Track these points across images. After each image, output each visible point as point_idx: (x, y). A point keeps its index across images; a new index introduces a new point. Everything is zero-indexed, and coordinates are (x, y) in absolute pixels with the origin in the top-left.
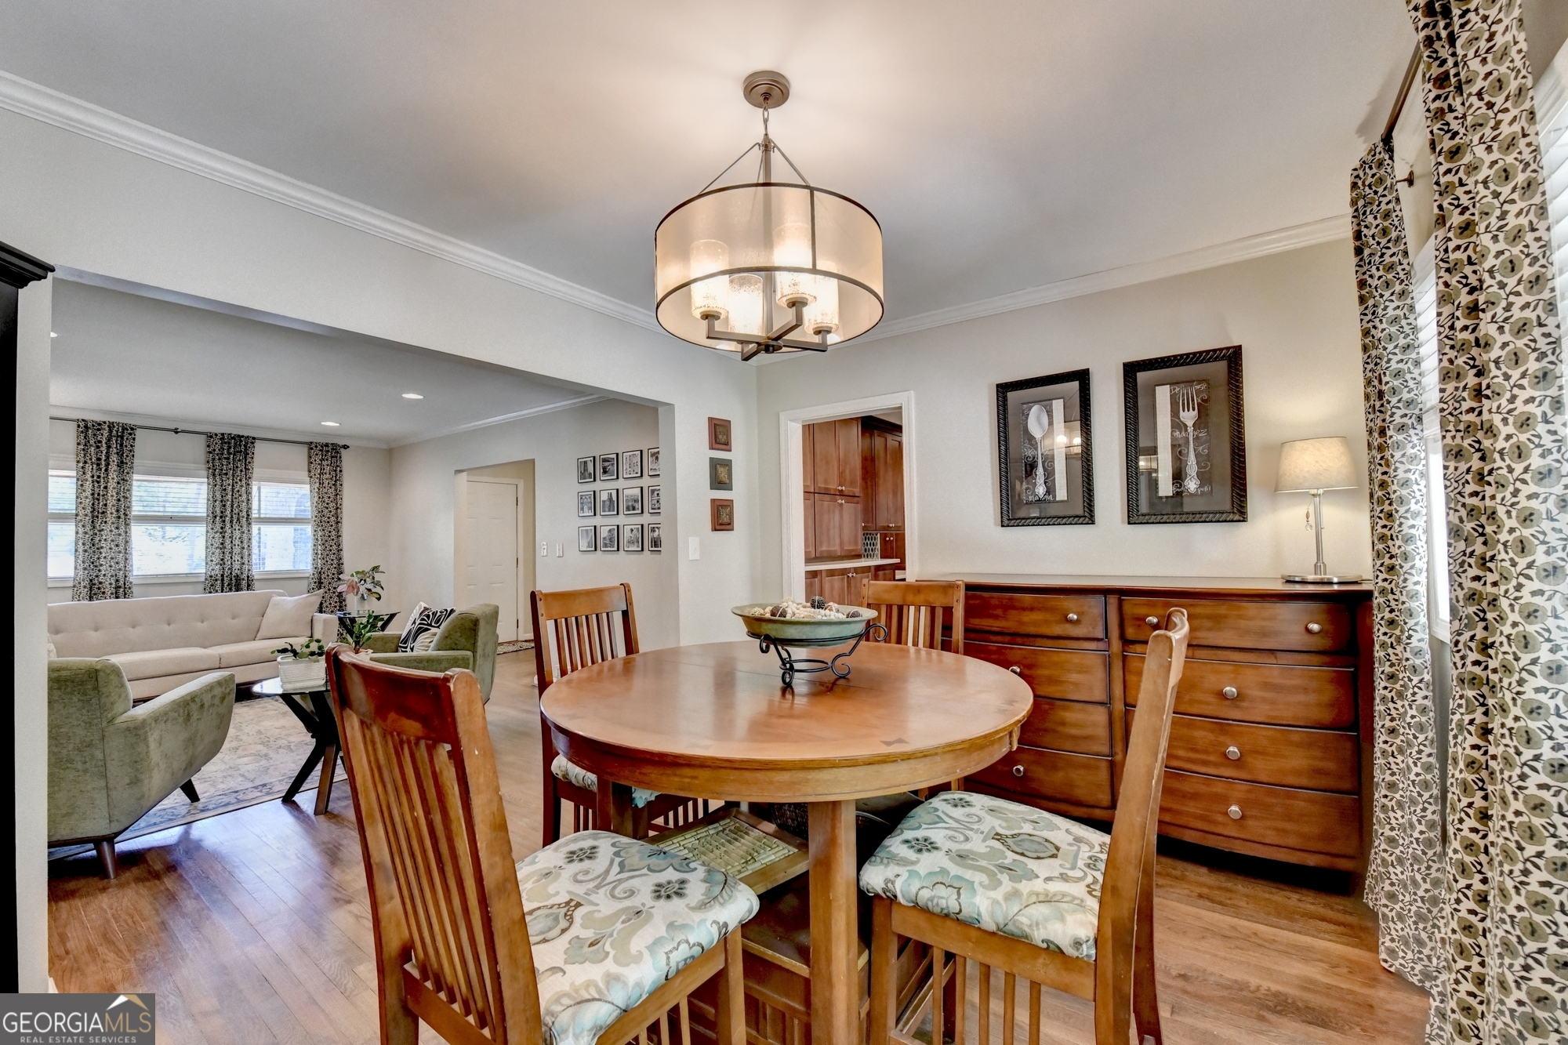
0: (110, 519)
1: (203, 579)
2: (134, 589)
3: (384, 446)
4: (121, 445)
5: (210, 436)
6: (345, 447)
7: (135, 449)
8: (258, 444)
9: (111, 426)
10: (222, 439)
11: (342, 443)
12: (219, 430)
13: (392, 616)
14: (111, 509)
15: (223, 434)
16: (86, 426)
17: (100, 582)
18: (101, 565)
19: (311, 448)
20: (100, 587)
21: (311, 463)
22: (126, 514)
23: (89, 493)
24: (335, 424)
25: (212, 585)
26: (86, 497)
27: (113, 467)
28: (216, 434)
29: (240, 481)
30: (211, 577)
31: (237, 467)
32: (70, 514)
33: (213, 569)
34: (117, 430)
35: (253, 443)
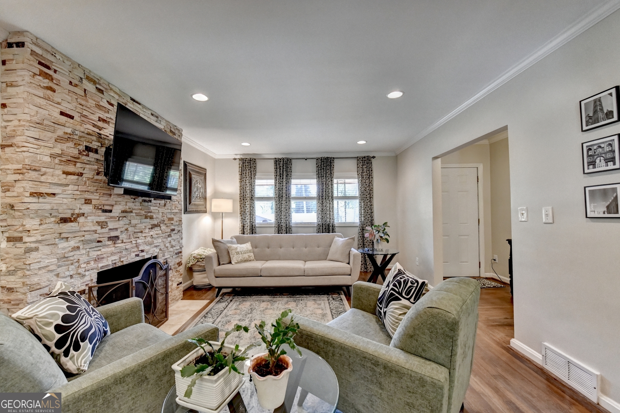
0: (284, 199)
1: (316, 225)
2: (293, 229)
3: (394, 155)
4: (287, 167)
5: (317, 159)
6: (374, 157)
7: (291, 168)
8: (335, 161)
9: (283, 159)
10: (321, 160)
11: (372, 156)
12: (320, 156)
13: (393, 255)
14: (284, 195)
15: (321, 158)
16: (276, 161)
17: (282, 226)
18: (282, 218)
19: (358, 160)
20: (281, 228)
21: (358, 167)
22: (289, 197)
23: (277, 188)
24: (364, 142)
25: (319, 228)
26: (277, 190)
27: (285, 177)
28: (319, 158)
29: (329, 179)
30: (319, 224)
31: (327, 173)
32: (273, 197)
33: (319, 221)
34: (285, 161)
35: (333, 160)
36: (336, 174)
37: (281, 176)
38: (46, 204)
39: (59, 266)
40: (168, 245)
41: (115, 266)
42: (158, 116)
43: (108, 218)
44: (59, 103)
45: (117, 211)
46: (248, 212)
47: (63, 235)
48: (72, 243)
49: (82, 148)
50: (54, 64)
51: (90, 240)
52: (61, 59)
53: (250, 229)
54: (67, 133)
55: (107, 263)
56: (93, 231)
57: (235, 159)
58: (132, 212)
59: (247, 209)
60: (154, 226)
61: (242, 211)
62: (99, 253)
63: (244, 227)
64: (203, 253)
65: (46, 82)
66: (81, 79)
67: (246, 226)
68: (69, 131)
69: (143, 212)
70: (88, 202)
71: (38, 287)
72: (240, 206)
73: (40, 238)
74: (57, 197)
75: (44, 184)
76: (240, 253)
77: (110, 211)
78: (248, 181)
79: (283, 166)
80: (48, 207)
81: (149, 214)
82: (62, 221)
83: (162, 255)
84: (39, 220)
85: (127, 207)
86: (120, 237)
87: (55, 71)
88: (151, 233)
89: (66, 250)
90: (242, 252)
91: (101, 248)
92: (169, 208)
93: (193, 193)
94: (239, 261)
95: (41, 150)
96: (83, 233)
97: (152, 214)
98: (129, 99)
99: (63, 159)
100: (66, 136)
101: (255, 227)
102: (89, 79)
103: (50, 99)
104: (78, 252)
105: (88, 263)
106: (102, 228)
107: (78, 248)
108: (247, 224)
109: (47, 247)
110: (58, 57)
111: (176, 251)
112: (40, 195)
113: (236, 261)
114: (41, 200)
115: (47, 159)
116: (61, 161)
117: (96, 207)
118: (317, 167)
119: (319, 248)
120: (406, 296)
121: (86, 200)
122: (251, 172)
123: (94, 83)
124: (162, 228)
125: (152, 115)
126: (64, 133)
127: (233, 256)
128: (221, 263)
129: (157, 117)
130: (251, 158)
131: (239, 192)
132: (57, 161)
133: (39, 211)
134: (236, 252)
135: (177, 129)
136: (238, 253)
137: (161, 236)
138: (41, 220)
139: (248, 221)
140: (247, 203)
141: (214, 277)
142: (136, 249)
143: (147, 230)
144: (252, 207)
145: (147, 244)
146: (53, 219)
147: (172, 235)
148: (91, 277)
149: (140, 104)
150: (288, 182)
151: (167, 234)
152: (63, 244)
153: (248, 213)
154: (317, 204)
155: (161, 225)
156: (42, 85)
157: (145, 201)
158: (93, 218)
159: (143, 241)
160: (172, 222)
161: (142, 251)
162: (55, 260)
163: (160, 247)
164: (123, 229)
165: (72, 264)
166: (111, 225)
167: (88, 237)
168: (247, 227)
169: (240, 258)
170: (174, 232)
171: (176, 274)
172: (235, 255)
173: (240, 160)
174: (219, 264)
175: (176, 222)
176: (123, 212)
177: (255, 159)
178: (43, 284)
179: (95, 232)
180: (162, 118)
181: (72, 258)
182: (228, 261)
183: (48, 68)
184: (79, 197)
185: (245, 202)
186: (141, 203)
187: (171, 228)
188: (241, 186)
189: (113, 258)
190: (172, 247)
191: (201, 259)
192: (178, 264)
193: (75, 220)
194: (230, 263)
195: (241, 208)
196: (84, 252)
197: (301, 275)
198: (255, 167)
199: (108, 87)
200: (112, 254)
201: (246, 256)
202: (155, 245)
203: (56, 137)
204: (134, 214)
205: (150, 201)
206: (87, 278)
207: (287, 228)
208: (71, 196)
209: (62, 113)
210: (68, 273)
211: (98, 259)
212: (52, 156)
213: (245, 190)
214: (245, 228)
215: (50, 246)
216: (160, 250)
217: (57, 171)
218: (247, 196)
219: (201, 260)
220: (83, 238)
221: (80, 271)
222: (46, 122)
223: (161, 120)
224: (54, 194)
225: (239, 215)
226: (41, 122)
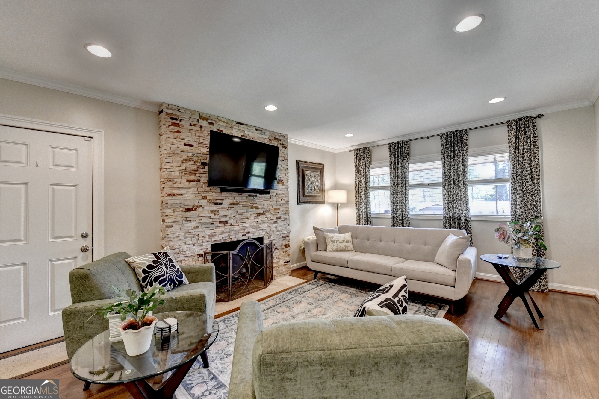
0: (400, 187)
2: (410, 221)
3: (586, 103)
4: (403, 151)
5: (441, 136)
6: (540, 116)
8: (469, 133)
9: (398, 143)
10: (447, 135)
12: (445, 131)
14: (400, 183)
15: (447, 133)
16: (390, 146)
17: (397, 217)
18: (398, 209)
19: (508, 126)
20: (397, 220)
21: (509, 136)
22: (405, 184)
23: (392, 176)
24: (501, 99)
25: (446, 222)
26: (392, 178)
27: (400, 163)
28: (444, 134)
29: (459, 158)
30: (445, 217)
31: (456, 150)
32: (388, 186)
33: (446, 213)
34: (401, 145)
35: (465, 133)
36: (470, 151)
37: (396, 162)
38: (177, 200)
39: (185, 238)
40: (274, 229)
41: (225, 241)
42: (262, 129)
43: (220, 208)
44: (183, 139)
45: (226, 203)
46: (363, 202)
47: (188, 219)
48: (194, 224)
49: (199, 164)
50: (179, 116)
51: (206, 223)
52: (184, 112)
53: (365, 220)
54: (189, 156)
55: (218, 239)
56: (208, 217)
57: (351, 151)
58: (239, 204)
59: (363, 199)
60: (259, 215)
61: (357, 201)
62: (213, 231)
63: (359, 217)
65: (175, 128)
66: (198, 120)
67: (361, 217)
68: (190, 154)
69: (249, 204)
70: (204, 198)
71: (173, 248)
72: (356, 196)
73: (173, 220)
74: (184, 196)
75: (175, 189)
77: (221, 204)
78: (362, 171)
79: (398, 150)
80: (178, 202)
81: (255, 205)
82: (187, 210)
83: (267, 237)
84: (173, 210)
85: (235, 200)
86: (229, 221)
87: (181, 120)
88: (257, 220)
89: (190, 228)
90: (338, 242)
91: (214, 228)
92: (275, 200)
93: (306, 186)
94: (334, 250)
95: (174, 169)
96: (201, 218)
97: (257, 205)
98: (235, 123)
99: (187, 172)
100: (189, 158)
101: (370, 218)
102: (202, 118)
103: (177, 137)
104: (197, 230)
105: (205, 237)
106: (215, 215)
107: (198, 227)
108: (363, 214)
109: (179, 225)
110: (182, 111)
111: (283, 235)
112: (173, 195)
113: (331, 250)
114: (174, 198)
115: (177, 174)
116: (186, 174)
117: (210, 201)
118: (442, 145)
119: (426, 247)
121: (202, 197)
122: (365, 162)
123: (207, 119)
124: (267, 216)
125: (256, 130)
126: (187, 156)
127: (329, 245)
128: (319, 249)
129: (261, 131)
130: (364, 148)
131: (354, 183)
132: (183, 174)
133: (173, 205)
134: (331, 241)
135: (281, 136)
136: (333, 242)
137: (267, 222)
138: (174, 210)
139: (363, 211)
140: (362, 194)
141: (311, 261)
142: (243, 231)
143: (253, 217)
144: (367, 196)
145: (253, 228)
146: (181, 209)
147: (278, 222)
148: (208, 247)
149: (244, 124)
150: (404, 168)
151: (273, 221)
152: (188, 224)
153: (363, 204)
154: (443, 191)
155: (266, 214)
156: (173, 131)
157: (250, 196)
158: (207, 208)
159: (249, 225)
160: (278, 211)
161: (249, 233)
162: (183, 234)
163: (266, 231)
164: (232, 216)
165: (194, 237)
166: (221, 213)
167: (204, 220)
168: (363, 217)
169: (335, 247)
170: (280, 220)
171: (283, 253)
172: (330, 244)
173: (355, 151)
174: (317, 250)
175: (283, 211)
176: (231, 204)
177: (369, 148)
178: (176, 247)
179: (210, 217)
180: (265, 130)
181: (193, 233)
182: (324, 249)
183: (176, 119)
184: (198, 195)
185: (360, 193)
186: (247, 197)
187: (277, 216)
188: (356, 177)
189: (223, 235)
190: (278, 231)
192: (285, 245)
193: (195, 210)
194: (326, 250)
195: (356, 199)
196: (202, 230)
198: (369, 155)
199: (217, 120)
200: (223, 233)
201: (342, 245)
202: (261, 229)
203: (183, 160)
204: (241, 206)
205: (256, 196)
206: (204, 247)
207: (404, 220)
208: (193, 195)
209: (185, 145)
210: (191, 242)
211: (212, 235)
212: (180, 171)
213: (360, 180)
214: (361, 218)
215: (180, 225)
216: (266, 233)
217: (183, 180)
218: (362, 186)
220: (201, 221)
221: (199, 242)
222: (176, 152)
223: (265, 132)
224: (182, 194)
225: (355, 205)
226: (173, 153)
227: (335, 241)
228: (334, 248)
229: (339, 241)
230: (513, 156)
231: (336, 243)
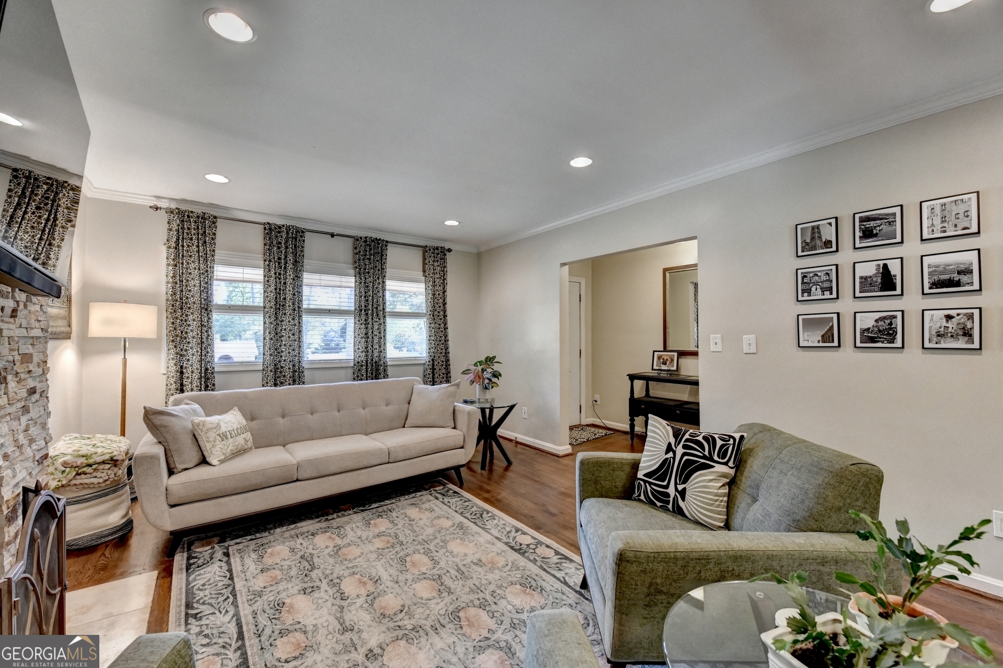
0: (288, 311)
1: (352, 364)
2: (306, 373)
3: (475, 251)
4: (295, 246)
5: (357, 239)
6: (449, 250)
7: (305, 249)
8: (390, 247)
9: (288, 228)
10: (366, 242)
11: (447, 248)
12: (363, 234)
13: (512, 407)
14: (289, 303)
15: (366, 238)
16: (270, 229)
17: (282, 367)
18: (283, 352)
19: (426, 251)
20: (281, 372)
21: (426, 264)
22: (299, 308)
23: (273, 288)
24: (456, 223)
25: (359, 370)
26: (271, 292)
27: (290, 266)
28: (361, 238)
29: (378, 278)
30: (358, 363)
31: (376, 267)
32: (259, 307)
33: (360, 356)
34: (292, 233)
35: (386, 246)
36: (389, 271)
37: (281, 262)
40: (22, 438)
46: (194, 337)
53: (200, 378)
57: (156, 208)
59: (192, 331)
61: (177, 336)
63: (182, 373)
64: (93, 450)
67: (188, 372)
72: (173, 324)
76: (229, 436)
78: (194, 265)
79: (287, 242)
90: (233, 433)
94: (227, 455)
101: (212, 373)
108: (192, 366)
111: (38, 456)
113: (223, 457)
118: (358, 254)
119: (389, 407)
120: (721, 460)
127: (214, 446)
128: (179, 467)
130: (204, 214)
131: (168, 290)
134: (219, 435)
136: (223, 437)
139: (195, 359)
140: (191, 317)
141: (166, 508)
144: (205, 327)
147: (30, 406)
150: (298, 277)
151: (20, 405)
153: (194, 343)
154: (356, 323)
169: (231, 447)
170: (34, 398)
172: (218, 442)
173: (171, 212)
174: (171, 472)
175: (38, 365)
177: (215, 217)
182: (196, 461)
185: (187, 315)
187: (28, 387)
188: (175, 276)
190: (31, 442)
191: (90, 465)
194: (204, 461)
195: (175, 329)
197: (383, 461)
198: (214, 234)
201: (240, 440)
207: (296, 371)
213: (186, 286)
214: (186, 375)
218: (191, 300)
219: (89, 470)
225: (166, 345)
227: (228, 433)
228: (229, 451)
229: (233, 430)
230: (431, 287)
231: (231, 437)
